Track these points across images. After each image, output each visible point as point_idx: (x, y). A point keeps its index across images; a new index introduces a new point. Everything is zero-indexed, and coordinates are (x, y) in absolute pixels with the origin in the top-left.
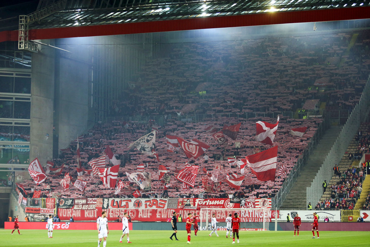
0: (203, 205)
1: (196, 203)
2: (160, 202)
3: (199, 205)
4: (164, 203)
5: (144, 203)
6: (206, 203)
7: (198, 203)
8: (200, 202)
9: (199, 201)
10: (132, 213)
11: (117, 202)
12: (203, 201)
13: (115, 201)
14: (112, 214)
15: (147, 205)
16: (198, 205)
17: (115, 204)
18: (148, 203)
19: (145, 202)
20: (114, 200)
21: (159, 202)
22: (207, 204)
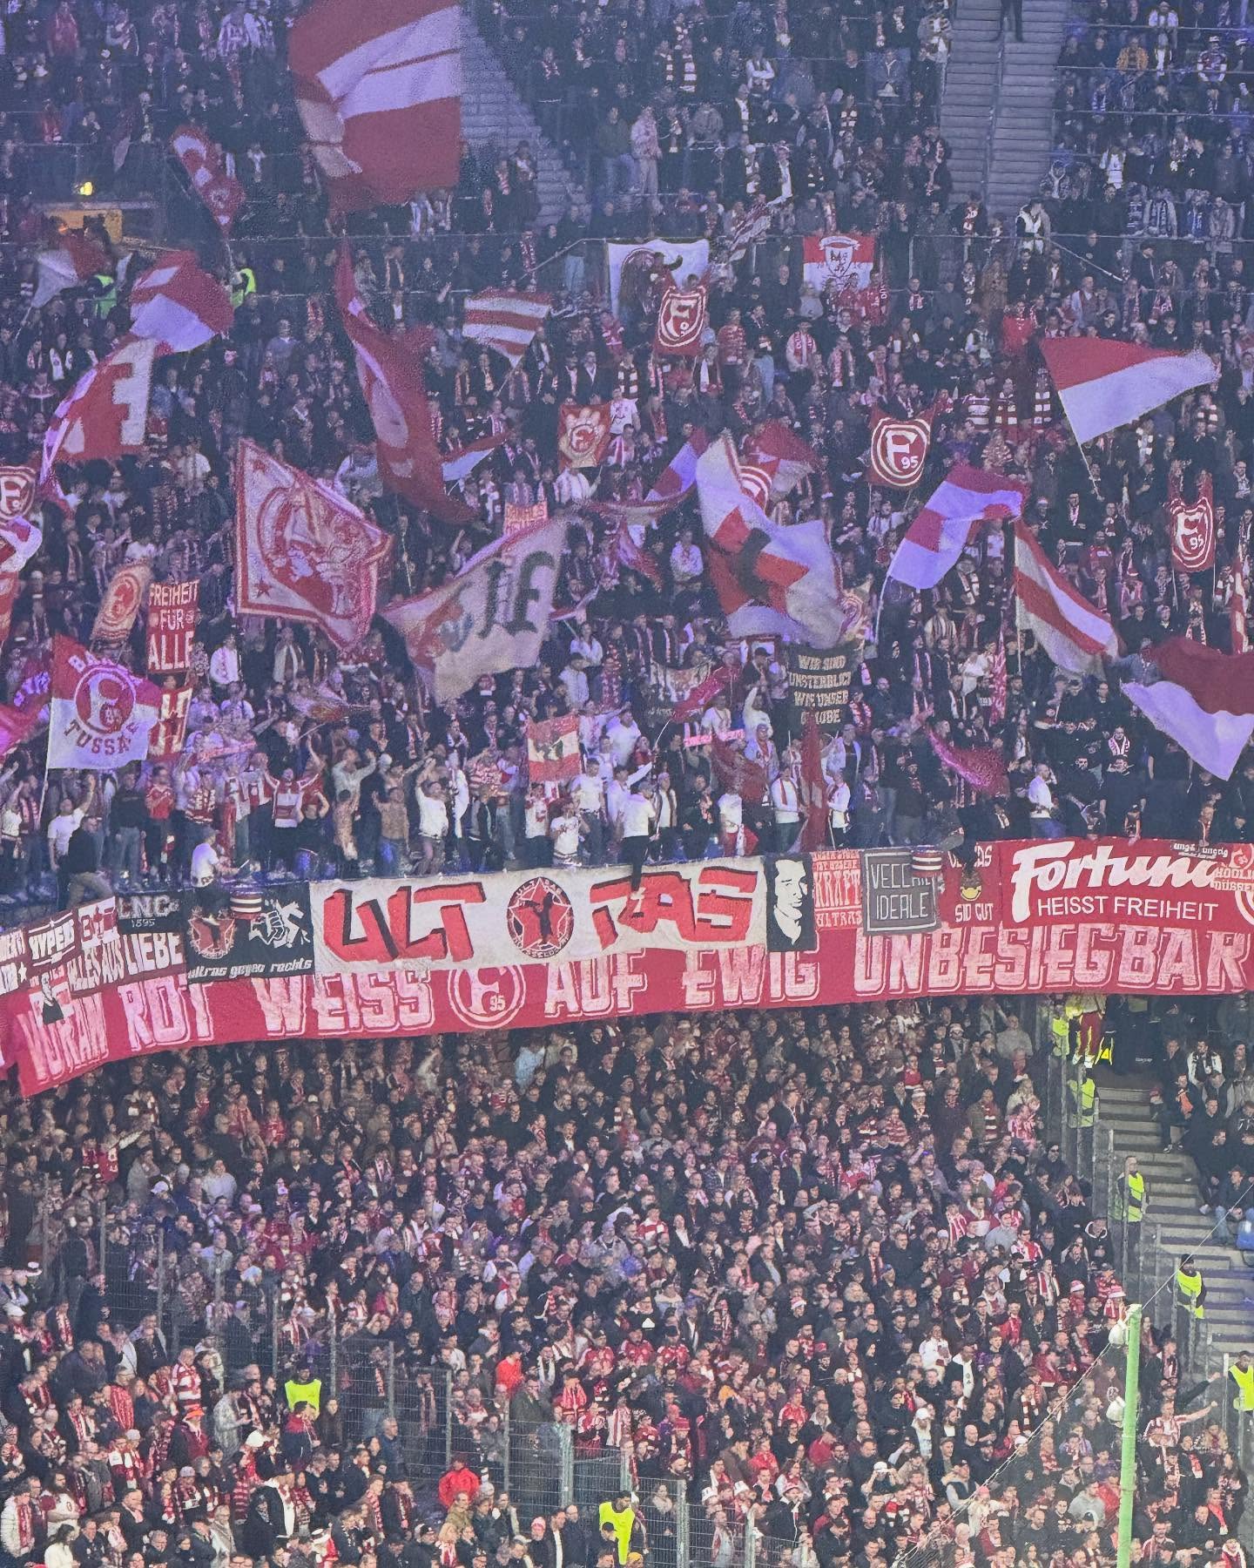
0: (1070, 892)
1: (1021, 880)
2: (707, 889)
3: (1046, 895)
4: (733, 891)
5: (583, 910)
6: (1086, 874)
7: (1034, 881)
8: (1049, 867)
9: (1039, 863)
10: (495, 987)
11: (373, 905)
12: (1066, 859)
13: (357, 901)
14: (336, 1003)
15: (615, 918)
16: (1036, 893)
17: (357, 930)
18: (616, 905)
19: (593, 899)
20: (348, 896)
21: (697, 889)
22: (1095, 881)
